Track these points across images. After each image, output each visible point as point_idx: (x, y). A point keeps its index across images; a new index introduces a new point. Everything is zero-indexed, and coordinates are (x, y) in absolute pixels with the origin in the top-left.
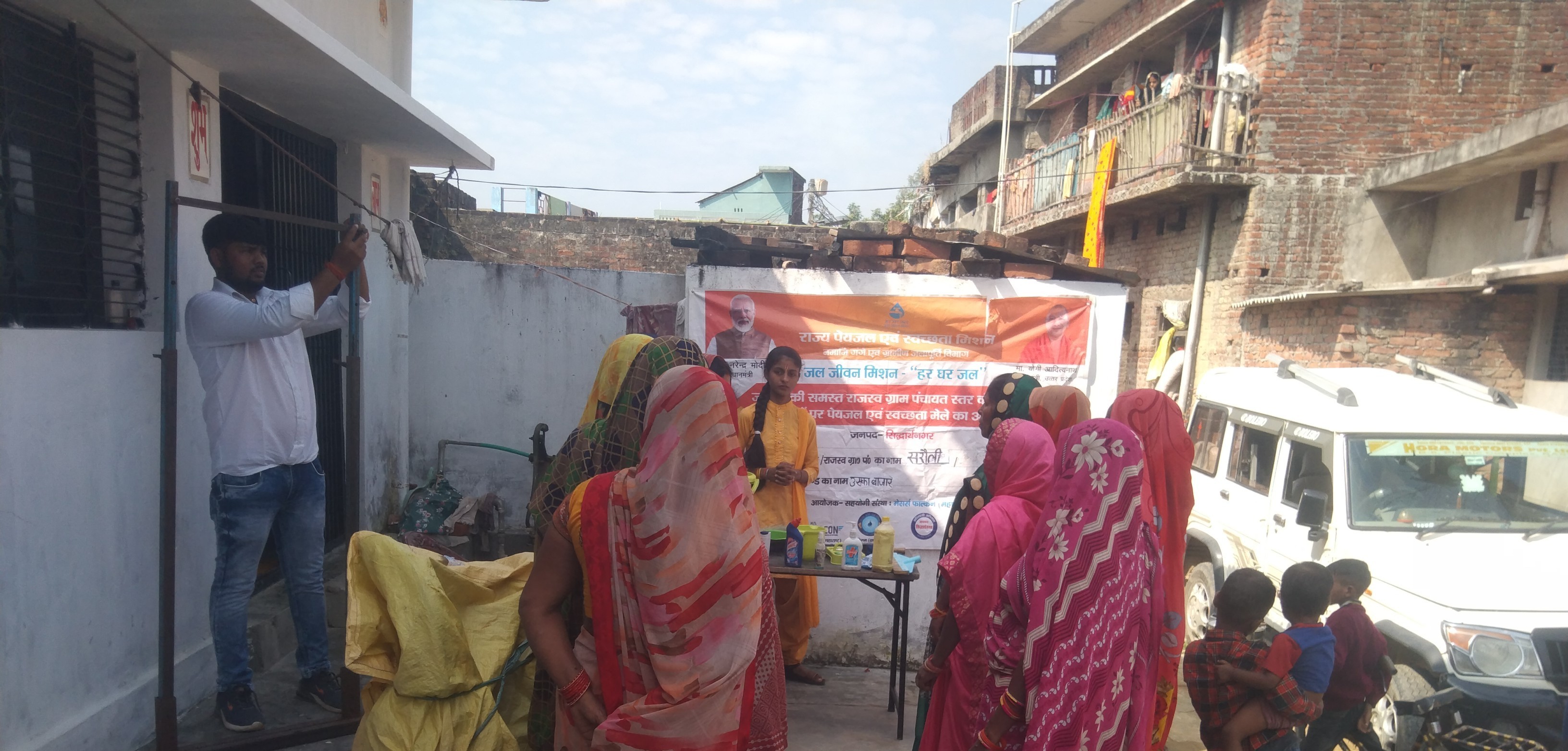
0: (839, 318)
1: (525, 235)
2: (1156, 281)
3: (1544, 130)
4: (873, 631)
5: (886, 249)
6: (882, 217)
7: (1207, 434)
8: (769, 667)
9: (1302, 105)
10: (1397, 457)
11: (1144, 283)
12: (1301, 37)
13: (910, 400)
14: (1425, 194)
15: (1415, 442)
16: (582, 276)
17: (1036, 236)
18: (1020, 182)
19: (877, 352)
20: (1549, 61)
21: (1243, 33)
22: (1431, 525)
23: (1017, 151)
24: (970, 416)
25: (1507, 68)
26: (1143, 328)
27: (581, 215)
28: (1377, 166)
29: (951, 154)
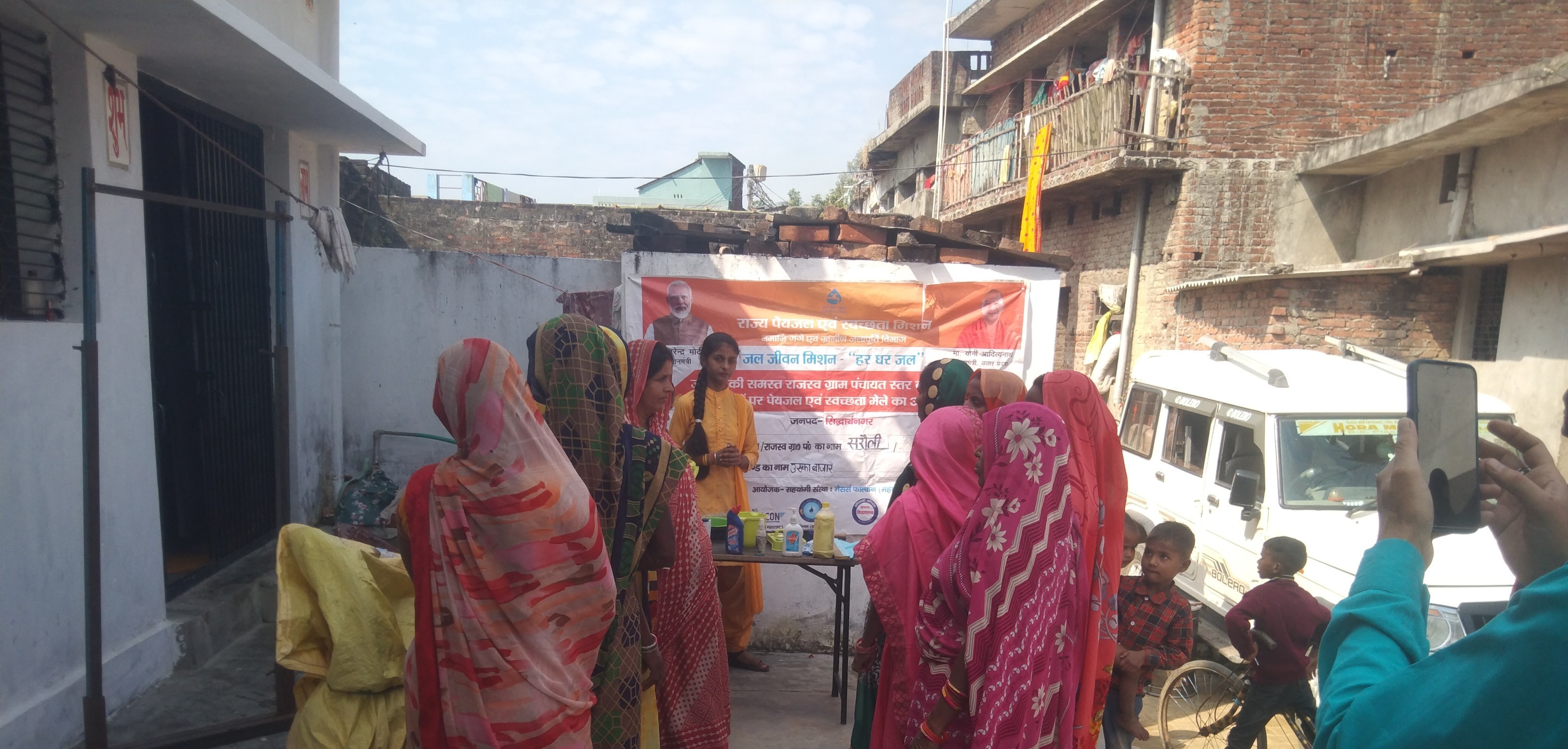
0: (776, 304)
1: (461, 222)
2: (1091, 265)
3: (1465, 115)
4: (815, 616)
5: (823, 234)
6: (823, 203)
7: (1142, 416)
8: (712, 655)
9: (1232, 90)
10: (1328, 437)
11: (1080, 267)
12: (1232, 22)
13: (849, 386)
14: (1353, 177)
15: (1344, 422)
16: (516, 263)
17: (973, 222)
18: (958, 167)
19: (816, 338)
20: (1470, 47)
21: (1175, 18)
22: (1361, 503)
23: (954, 136)
24: (908, 401)
25: (1430, 54)
26: (1080, 313)
27: (519, 201)
28: (1306, 150)
29: (889, 139)
